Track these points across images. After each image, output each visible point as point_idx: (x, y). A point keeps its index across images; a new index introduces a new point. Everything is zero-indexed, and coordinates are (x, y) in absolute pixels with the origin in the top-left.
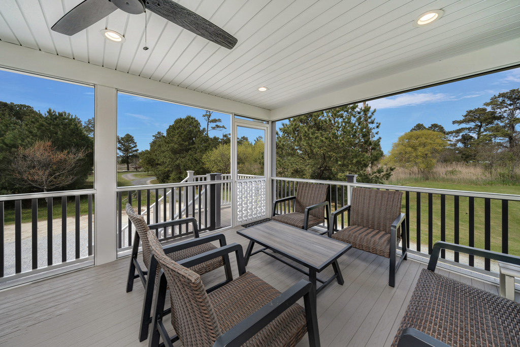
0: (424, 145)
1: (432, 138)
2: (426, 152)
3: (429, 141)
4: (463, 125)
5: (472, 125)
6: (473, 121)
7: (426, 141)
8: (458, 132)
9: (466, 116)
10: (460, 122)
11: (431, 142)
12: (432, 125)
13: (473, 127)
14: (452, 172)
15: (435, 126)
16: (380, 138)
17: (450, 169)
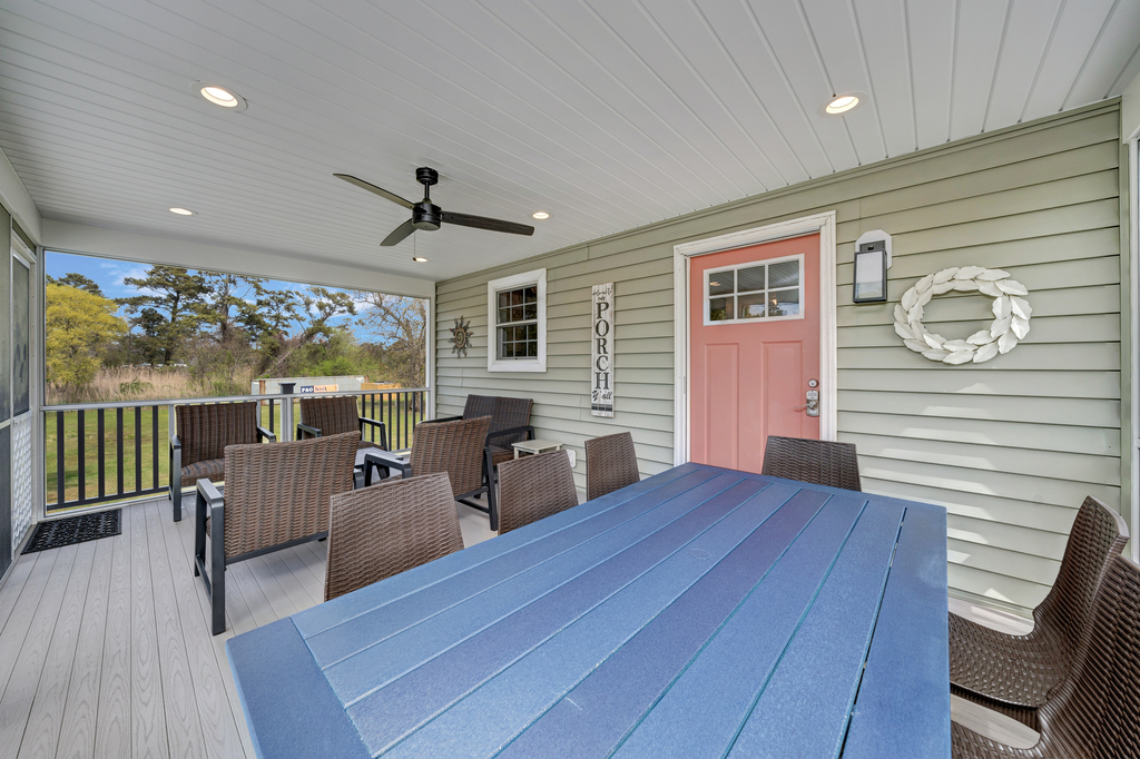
0: (69, 324)
1: (90, 309)
2: (76, 341)
3: (82, 316)
4: (146, 291)
5: (162, 293)
6: (164, 286)
7: (73, 313)
8: (136, 302)
9: (152, 273)
10: (142, 284)
11: (86, 317)
12: (70, 276)
13: (164, 297)
14: (136, 386)
15: (76, 280)
17: (129, 380)
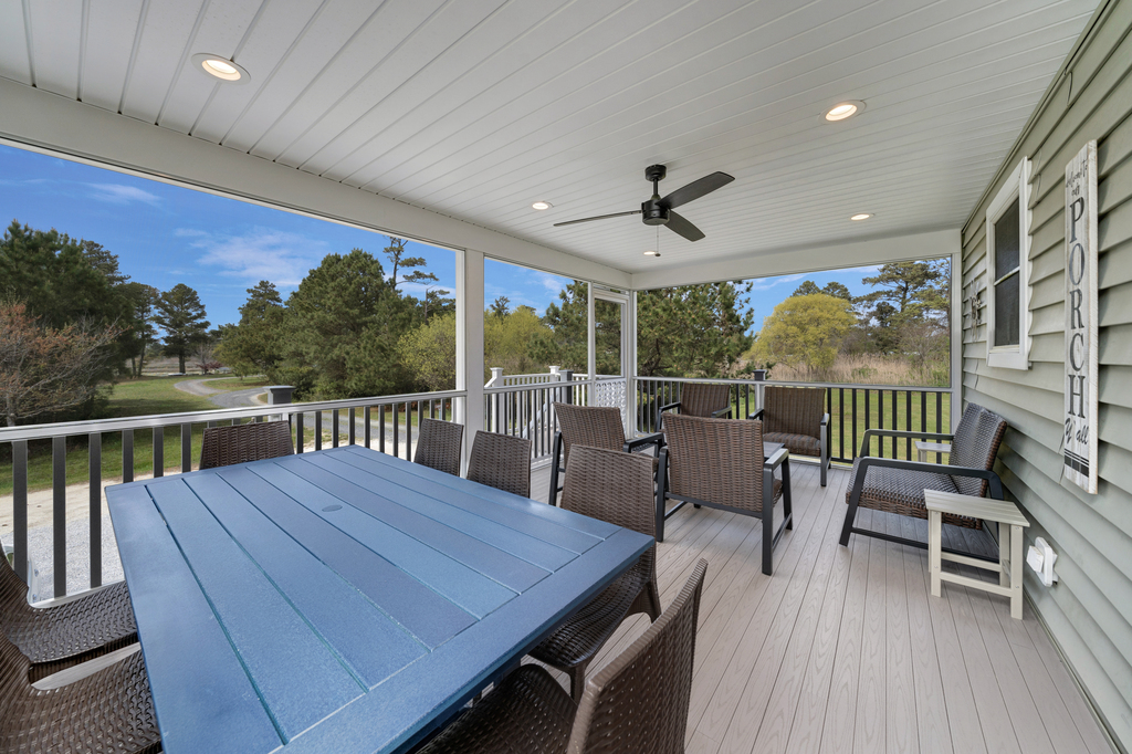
0: (817, 321)
1: (831, 309)
2: (822, 336)
3: (826, 315)
4: (880, 287)
5: (893, 286)
6: (894, 279)
7: (820, 314)
8: (871, 298)
9: (884, 270)
10: (875, 281)
11: (828, 316)
12: (830, 285)
13: (894, 290)
14: (861, 372)
15: (834, 286)
16: (752, 310)
17: (858, 365)
